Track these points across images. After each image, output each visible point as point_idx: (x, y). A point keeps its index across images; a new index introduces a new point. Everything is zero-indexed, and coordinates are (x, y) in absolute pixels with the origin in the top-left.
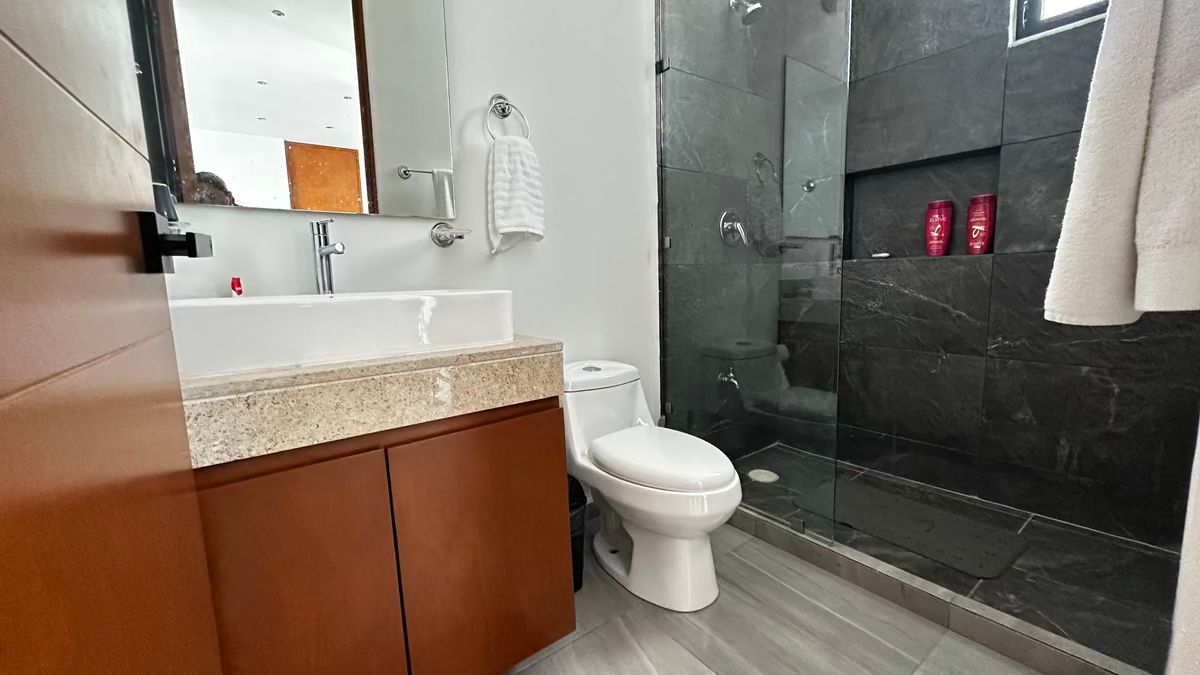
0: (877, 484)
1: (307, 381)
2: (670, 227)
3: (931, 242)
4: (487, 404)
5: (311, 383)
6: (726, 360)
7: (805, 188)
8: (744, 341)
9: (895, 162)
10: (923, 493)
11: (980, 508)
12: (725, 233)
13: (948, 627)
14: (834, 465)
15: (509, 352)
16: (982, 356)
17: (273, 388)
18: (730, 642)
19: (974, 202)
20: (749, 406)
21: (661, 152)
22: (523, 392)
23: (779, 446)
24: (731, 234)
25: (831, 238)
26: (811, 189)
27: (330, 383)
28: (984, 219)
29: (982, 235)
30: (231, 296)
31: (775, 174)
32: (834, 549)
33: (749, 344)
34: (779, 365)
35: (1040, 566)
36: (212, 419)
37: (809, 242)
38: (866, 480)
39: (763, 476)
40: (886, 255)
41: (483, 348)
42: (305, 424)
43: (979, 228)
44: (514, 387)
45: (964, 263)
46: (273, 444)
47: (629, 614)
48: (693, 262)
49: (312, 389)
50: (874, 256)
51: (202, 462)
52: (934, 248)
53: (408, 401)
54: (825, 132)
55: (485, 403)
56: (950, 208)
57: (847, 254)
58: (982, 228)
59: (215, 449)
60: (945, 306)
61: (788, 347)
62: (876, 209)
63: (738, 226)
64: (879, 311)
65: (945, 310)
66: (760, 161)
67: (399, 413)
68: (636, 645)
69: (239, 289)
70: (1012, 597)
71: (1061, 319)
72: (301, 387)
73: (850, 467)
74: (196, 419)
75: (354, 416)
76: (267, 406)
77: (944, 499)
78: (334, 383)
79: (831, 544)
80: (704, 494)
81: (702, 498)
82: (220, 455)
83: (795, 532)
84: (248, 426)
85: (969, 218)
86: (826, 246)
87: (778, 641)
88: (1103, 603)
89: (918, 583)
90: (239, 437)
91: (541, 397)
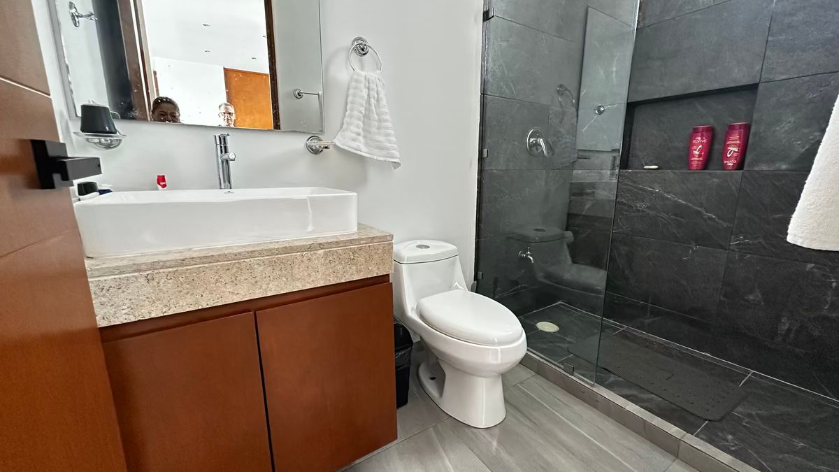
0: (634, 339)
1: (192, 262)
2: (488, 141)
3: (693, 159)
4: (333, 280)
5: (196, 264)
6: (524, 242)
7: (597, 112)
8: (539, 228)
9: (669, 94)
10: (667, 348)
11: (710, 363)
12: (530, 146)
13: (677, 456)
14: (600, 321)
15: (351, 242)
16: (726, 249)
17: (167, 268)
18: (510, 454)
19: (732, 128)
20: (540, 276)
21: (484, 83)
22: (361, 271)
23: (561, 304)
24: (535, 148)
25: (614, 151)
26: (601, 113)
27: (211, 264)
28: (738, 142)
29: (735, 155)
30: (157, 189)
31: (574, 101)
32: (594, 389)
33: (544, 231)
34: (565, 246)
35: (754, 413)
36: (120, 291)
37: (597, 154)
38: (624, 335)
39: (547, 327)
40: (656, 167)
41: (331, 237)
42: (192, 294)
43: (733, 150)
44: (354, 268)
45: (717, 177)
46: (167, 308)
47: (439, 427)
48: (504, 168)
49: (198, 268)
50: (645, 167)
51: (114, 321)
52: (695, 164)
53: (271, 278)
54: (615, 69)
55: (331, 279)
56: (711, 133)
57: (625, 164)
58: (736, 150)
59: (124, 312)
60: (699, 209)
61: (573, 232)
62: (650, 131)
63: (541, 141)
64: (645, 210)
65: (699, 212)
66: (562, 90)
67: (264, 287)
68: (442, 450)
69: (164, 183)
70: (730, 437)
71: (802, 243)
72: (188, 267)
73: (613, 324)
74: (108, 290)
75: (230, 288)
76: (163, 281)
77: (683, 354)
78: (214, 264)
79: (592, 386)
80: (498, 348)
81: (497, 350)
82: (127, 317)
83: (566, 374)
84: (149, 296)
85: (725, 142)
86: (608, 159)
87: (546, 456)
88: (803, 448)
89: (657, 421)
90: (143, 303)
91: (375, 275)
